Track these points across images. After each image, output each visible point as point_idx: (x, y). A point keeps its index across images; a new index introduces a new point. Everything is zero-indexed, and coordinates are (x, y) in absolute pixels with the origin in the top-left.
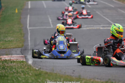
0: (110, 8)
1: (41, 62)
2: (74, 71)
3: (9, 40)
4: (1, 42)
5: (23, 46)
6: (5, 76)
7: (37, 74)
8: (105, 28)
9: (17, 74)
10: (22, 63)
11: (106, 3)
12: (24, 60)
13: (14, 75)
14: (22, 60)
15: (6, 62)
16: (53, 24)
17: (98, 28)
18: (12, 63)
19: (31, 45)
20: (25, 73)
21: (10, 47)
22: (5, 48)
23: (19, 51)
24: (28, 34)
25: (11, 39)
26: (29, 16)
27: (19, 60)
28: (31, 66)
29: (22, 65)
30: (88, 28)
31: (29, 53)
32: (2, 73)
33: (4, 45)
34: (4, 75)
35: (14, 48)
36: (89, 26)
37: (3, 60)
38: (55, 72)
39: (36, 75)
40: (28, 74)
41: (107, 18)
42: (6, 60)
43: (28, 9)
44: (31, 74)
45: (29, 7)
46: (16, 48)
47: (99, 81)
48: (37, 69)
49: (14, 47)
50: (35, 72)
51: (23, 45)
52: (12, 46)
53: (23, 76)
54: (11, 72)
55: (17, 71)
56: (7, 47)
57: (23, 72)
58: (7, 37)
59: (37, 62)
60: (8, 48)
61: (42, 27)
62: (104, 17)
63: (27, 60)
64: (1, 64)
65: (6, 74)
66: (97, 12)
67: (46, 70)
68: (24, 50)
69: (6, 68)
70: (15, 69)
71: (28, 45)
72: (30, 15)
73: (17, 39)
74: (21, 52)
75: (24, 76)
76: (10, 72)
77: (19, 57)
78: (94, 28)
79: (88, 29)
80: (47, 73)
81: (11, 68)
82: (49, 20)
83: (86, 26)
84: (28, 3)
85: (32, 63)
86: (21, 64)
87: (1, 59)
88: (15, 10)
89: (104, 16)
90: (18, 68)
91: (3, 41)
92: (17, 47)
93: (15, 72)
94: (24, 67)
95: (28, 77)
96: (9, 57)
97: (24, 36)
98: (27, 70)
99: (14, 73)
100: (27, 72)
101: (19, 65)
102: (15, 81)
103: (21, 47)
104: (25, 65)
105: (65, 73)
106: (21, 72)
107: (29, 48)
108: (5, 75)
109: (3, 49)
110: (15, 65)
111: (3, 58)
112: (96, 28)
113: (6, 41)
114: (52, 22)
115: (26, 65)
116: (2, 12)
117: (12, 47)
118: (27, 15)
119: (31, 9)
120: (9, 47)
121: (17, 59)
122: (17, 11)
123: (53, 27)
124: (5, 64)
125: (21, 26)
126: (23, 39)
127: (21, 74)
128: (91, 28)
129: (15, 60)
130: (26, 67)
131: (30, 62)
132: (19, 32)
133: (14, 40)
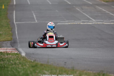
0: (88, 5)
1: (33, 54)
2: (65, 63)
6: (5, 67)
7: (33, 65)
8: (85, 23)
10: (17, 56)
12: (18, 53)
14: (16, 52)
15: (2, 54)
16: (37, 19)
17: (79, 23)
18: (7, 55)
19: (19, 38)
20: (23, 65)
23: (9, 44)
24: (15, 28)
25: (0, 33)
26: (14, 12)
28: (26, 58)
29: (17, 57)
30: (69, 23)
31: (19, 46)
32: (1, 64)
34: (4, 67)
36: (70, 21)
38: (49, 64)
39: (33, 67)
40: (25, 65)
41: (86, 14)
42: (1, 52)
43: (13, 5)
44: (28, 66)
45: (15, 3)
47: (91, 72)
48: (33, 61)
49: (4, 40)
50: (31, 63)
51: (12, 39)
52: (1, 39)
53: (21, 67)
54: (9, 63)
57: (20, 63)
61: (27, 22)
62: (84, 13)
63: (20, 53)
66: (77, 9)
67: (40, 61)
68: (13, 43)
69: (4, 59)
70: (13, 61)
71: (16, 38)
72: (15, 11)
73: (5, 33)
74: (11, 45)
76: (8, 63)
77: (11, 49)
78: (75, 23)
80: (42, 65)
81: (9, 60)
82: (33, 16)
83: (67, 21)
85: (26, 55)
89: (83, 12)
90: (14, 60)
93: (13, 63)
94: (20, 59)
95: (25, 68)
97: (12, 30)
98: (24, 62)
101: (15, 57)
102: (15, 71)
103: (10, 40)
104: (20, 57)
105: (58, 64)
106: (18, 63)
107: (18, 41)
110: (11, 57)
112: (77, 23)
114: (36, 17)
117: (2, 40)
119: (16, 5)
121: (12, 52)
122: (3, 7)
123: (38, 22)
124: (2, 56)
125: (8, 21)
126: (11, 33)
127: (19, 65)
128: (72, 23)
129: (9, 53)
130: (22, 59)
131: (23, 54)
132: (7, 26)
133: (3, 34)
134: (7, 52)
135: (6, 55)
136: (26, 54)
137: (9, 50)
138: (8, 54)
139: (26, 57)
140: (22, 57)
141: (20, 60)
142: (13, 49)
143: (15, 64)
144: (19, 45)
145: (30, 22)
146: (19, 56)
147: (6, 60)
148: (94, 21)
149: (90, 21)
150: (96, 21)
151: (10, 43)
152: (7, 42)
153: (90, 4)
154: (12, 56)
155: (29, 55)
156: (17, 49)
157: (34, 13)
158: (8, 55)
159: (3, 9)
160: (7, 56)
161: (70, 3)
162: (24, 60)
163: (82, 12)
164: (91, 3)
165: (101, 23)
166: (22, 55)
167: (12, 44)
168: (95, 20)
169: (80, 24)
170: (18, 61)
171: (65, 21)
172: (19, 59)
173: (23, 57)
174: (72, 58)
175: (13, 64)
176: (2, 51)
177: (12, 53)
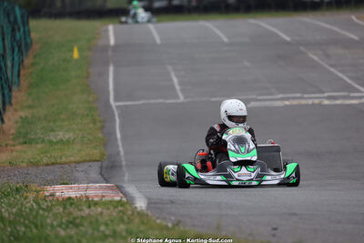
0: (347, 44)
1: (172, 202)
2: (276, 229)
3: (61, 141)
4: (39, 146)
5: (105, 157)
8: (338, 102)
10: (120, 208)
11: (336, 29)
12: (124, 199)
14: (118, 198)
15: (71, 204)
16: (182, 91)
17: (316, 101)
18: (90, 207)
19: (125, 154)
21: (68, 160)
22: (53, 164)
23: (94, 173)
24: (115, 121)
25: (67, 136)
26: (111, 69)
27: (110, 199)
28: (147, 215)
29: (121, 214)
30: (287, 103)
31: (126, 178)
33: (48, 155)
35: (78, 163)
36: (291, 96)
37: (60, 199)
41: (342, 72)
42: (70, 198)
43: (106, 48)
45: (112, 42)
46: (84, 161)
48: (170, 225)
49: (78, 159)
51: (104, 155)
52: (71, 156)
55: (115, 232)
56: (59, 161)
58: (53, 130)
59: (162, 203)
60: (61, 164)
61: (152, 101)
62: (332, 70)
63: (131, 201)
64: (61, 209)
66: (311, 56)
67: (194, 226)
68: (109, 169)
70: (106, 224)
71: (118, 153)
72: (115, 67)
73: (83, 137)
74: (101, 174)
76: (93, 234)
77: (101, 188)
78: (303, 102)
79: (287, 106)
81: (95, 223)
82: (171, 80)
83: (280, 96)
84: (107, 31)
85: (148, 208)
86: (116, 210)
87: (53, 195)
88: (72, 51)
89: (332, 66)
90: (112, 221)
91: (43, 141)
93: (107, 232)
94: (129, 219)
97: (103, 127)
98: (142, 228)
101: (114, 214)
103: (98, 159)
104: (130, 213)
105: (250, 235)
106: (124, 234)
107: (124, 163)
109: (47, 165)
110: (101, 213)
111: (57, 194)
112: (310, 102)
113: (51, 142)
114: (180, 84)
115: (133, 214)
116: (35, 57)
117: (72, 159)
118: (107, 65)
119: (116, 47)
120: (64, 159)
121: (104, 196)
122: (76, 55)
123: (186, 101)
124: (71, 210)
125: (91, 99)
126: (100, 135)
127: (125, 238)
128: (295, 102)
129: (96, 199)
130: (137, 221)
131: (141, 204)
132: (87, 115)
133: (75, 139)
134: (87, 197)
135: (84, 208)
136: (151, 203)
137: (95, 190)
138: (90, 203)
139: (150, 213)
140: (136, 214)
141: (128, 223)
142: (109, 188)
143: (115, 234)
144: (127, 175)
145: (161, 101)
146: (127, 210)
147: (86, 224)
149: (352, 95)
151: (98, 170)
152: (90, 166)
153: (353, 40)
154: (105, 211)
155: (158, 206)
156: (119, 188)
157: (174, 70)
158: (93, 208)
159: (77, 61)
160: (87, 211)
161: (288, 39)
162: (143, 223)
163: (327, 67)
164: (356, 38)
166: (136, 208)
167: (104, 170)
169: (320, 104)
170: (122, 227)
171: (272, 94)
172: (125, 218)
173: (141, 214)
174: (294, 214)
175: (106, 237)
176: (73, 194)
177: (104, 199)
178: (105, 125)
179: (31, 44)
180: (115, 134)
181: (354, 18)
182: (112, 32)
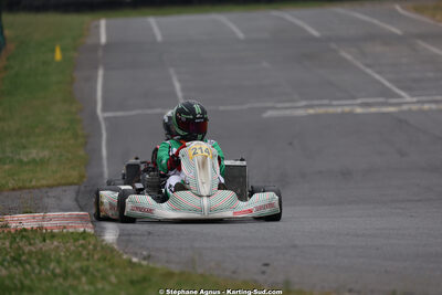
0: (388, 39)
1: (150, 233)
2: (266, 265)
3: (34, 160)
4: (7, 167)
5: (85, 180)
6: (23, 287)
7: (135, 278)
8: (373, 110)
9: (65, 279)
10: (81, 242)
11: (376, 21)
12: (88, 230)
13: (55, 283)
14: (81, 230)
15: (23, 237)
17: (347, 109)
18: (44, 240)
20: (93, 275)
21: (38, 184)
22: (20, 188)
23: (68, 199)
24: (101, 136)
25: (41, 155)
26: (101, 73)
27: (71, 230)
28: (112, 250)
29: (80, 249)
30: (311, 111)
32: (11, 277)
33: (16, 178)
34: (19, 285)
35: (50, 187)
36: (316, 102)
37: (13, 231)
38: (200, 271)
39: (132, 282)
41: (379, 73)
42: (25, 230)
43: (97, 46)
44: (113, 279)
45: (103, 39)
46: (59, 185)
48: (135, 260)
49: (51, 182)
50: (129, 270)
51: (83, 177)
52: (43, 179)
53: (86, 288)
54: (43, 271)
55: (66, 271)
56: (27, 185)
57: (85, 271)
58: (24, 147)
59: (136, 235)
60: (29, 188)
61: (149, 111)
62: (369, 71)
63: (99, 234)
64: (7, 244)
65: (27, 282)
66: (344, 54)
67: (167, 262)
68: (87, 195)
69: (24, 258)
70: (59, 262)
72: (106, 69)
73: (61, 156)
74: (76, 200)
75: (92, 288)
76: (40, 273)
77: (70, 217)
78: (331, 110)
79: (310, 115)
80: (170, 275)
81: (43, 258)
82: (173, 86)
83: (304, 103)
84: (98, 27)
85: (118, 240)
86: (76, 244)
87: (6, 226)
88: (53, 51)
89: (368, 66)
90: (67, 257)
91: (12, 161)
92: (63, 182)
93: (58, 271)
94: (88, 254)
95: (103, 289)
96: (34, 217)
97: (86, 143)
98: (101, 266)
99: (55, 276)
100: (98, 270)
101: (72, 248)
103: (76, 181)
104: (91, 247)
105: (234, 272)
108: (22, 283)
109: (14, 189)
110: (57, 248)
111: (13, 225)
112: (339, 110)
113: (21, 161)
114: (183, 90)
115: (95, 246)
116: (8, 59)
117: (44, 182)
118: (96, 68)
119: (108, 46)
120: (33, 183)
121: (65, 227)
122: (58, 56)
124: (21, 244)
125: (73, 109)
126: (82, 153)
127: (78, 278)
128: (321, 110)
129: (56, 231)
131: (110, 236)
132: (68, 129)
133: (50, 158)
134: (41, 228)
135: (38, 242)
136: (123, 235)
137: (63, 220)
140: (99, 248)
141: (88, 260)
142: (81, 218)
143: (66, 274)
145: (159, 111)
147: (34, 261)
148: (408, 99)
149: (391, 100)
150: (415, 99)
151: (74, 195)
152: (65, 191)
153: (395, 34)
157: (178, 73)
158: (48, 241)
159: (59, 63)
163: (362, 67)
164: (399, 32)
165: (434, 106)
166: (103, 240)
167: (80, 196)
168: (413, 96)
169: (351, 114)
171: (293, 101)
172: (85, 253)
174: (295, 246)
176: (27, 226)
177: (65, 231)
178: (88, 140)
179: (5, 44)
180: (100, 151)
181: (398, 7)
182: (103, 28)
